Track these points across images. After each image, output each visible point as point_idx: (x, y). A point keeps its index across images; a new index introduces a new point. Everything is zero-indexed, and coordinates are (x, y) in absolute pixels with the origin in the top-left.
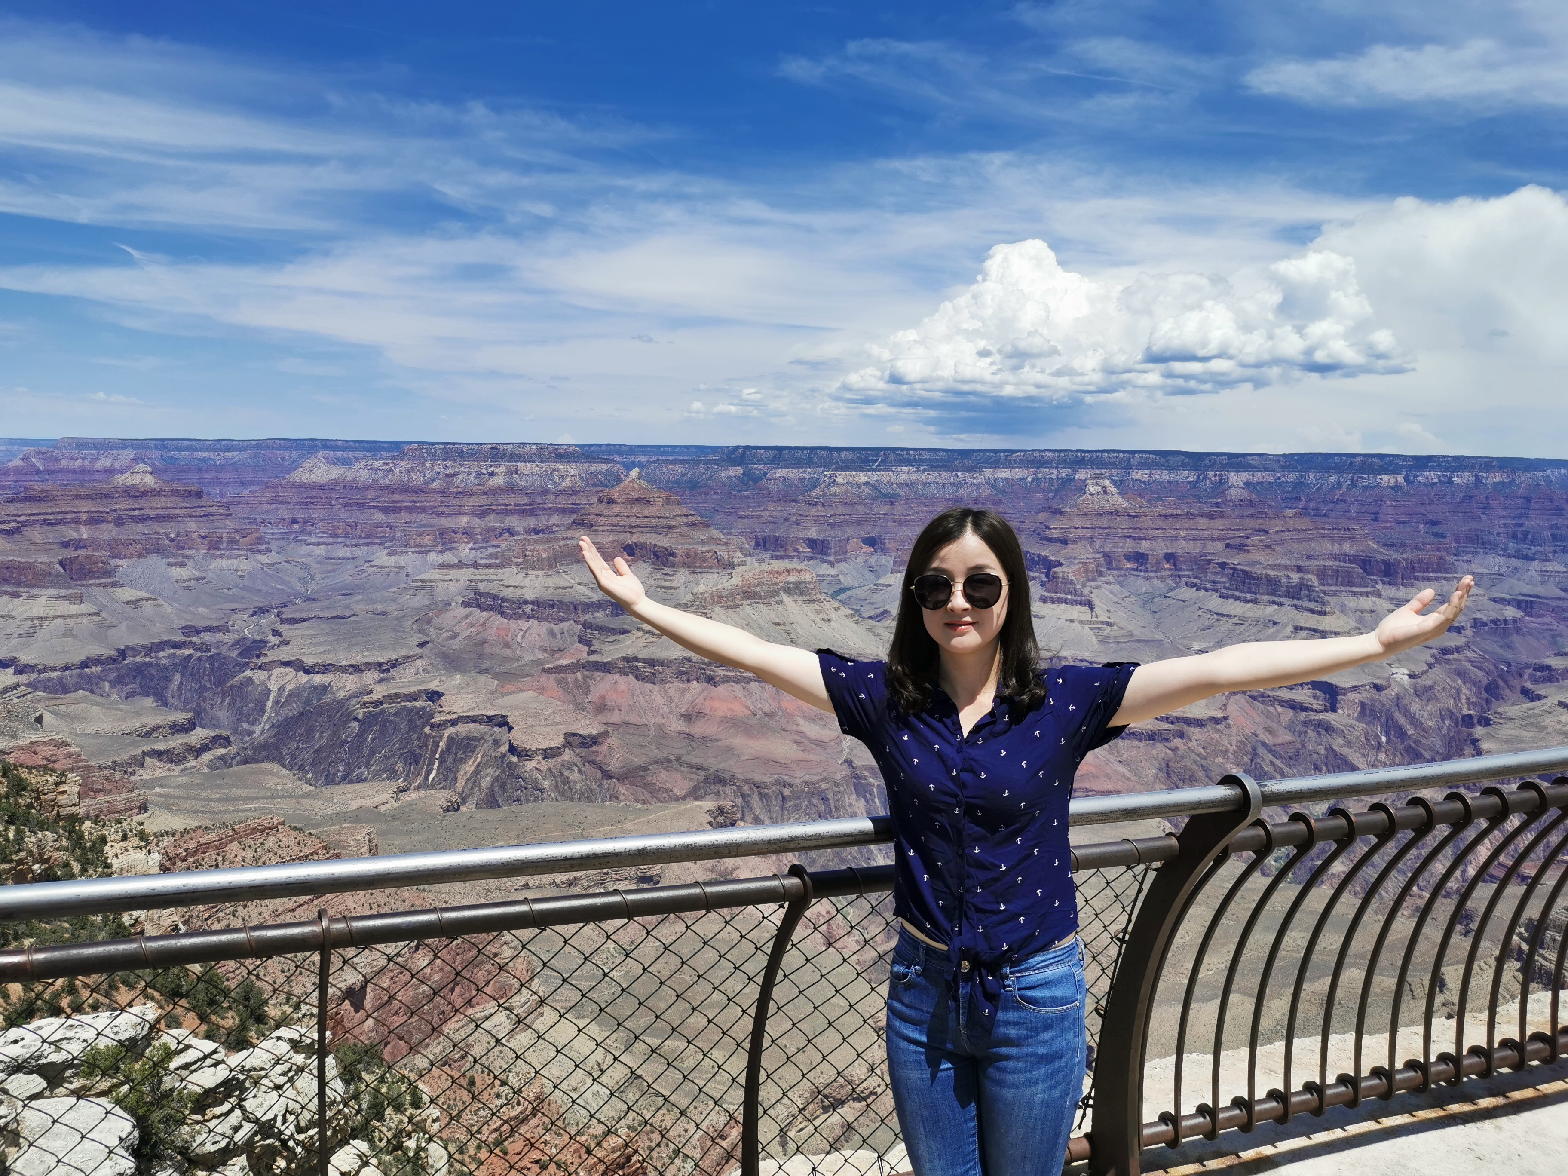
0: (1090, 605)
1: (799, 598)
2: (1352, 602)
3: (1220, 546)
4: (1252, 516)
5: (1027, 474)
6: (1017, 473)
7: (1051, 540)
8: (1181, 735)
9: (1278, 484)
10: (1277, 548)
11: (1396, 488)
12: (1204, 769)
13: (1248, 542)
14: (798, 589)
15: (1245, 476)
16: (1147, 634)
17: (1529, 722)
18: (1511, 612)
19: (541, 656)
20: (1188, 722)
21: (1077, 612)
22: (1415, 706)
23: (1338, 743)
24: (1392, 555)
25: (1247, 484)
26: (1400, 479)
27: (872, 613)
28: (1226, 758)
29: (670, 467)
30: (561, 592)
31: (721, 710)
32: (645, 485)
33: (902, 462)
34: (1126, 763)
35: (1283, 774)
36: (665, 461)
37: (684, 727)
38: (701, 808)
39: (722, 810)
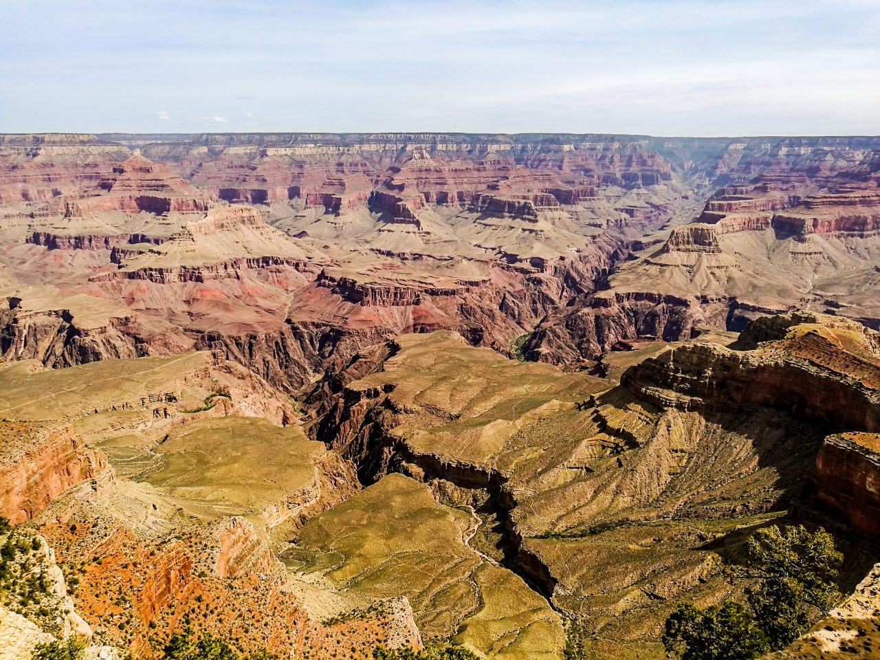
0: (418, 223)
1: (251, 226)
2: (549, 214)
3: (485, 186)
4: (499, 169)
5: (380, 148)
6: (373, 147)
7: (394, 187)
8: (468, 290)
9: (513, 151)
10: (513, 187)
11: (570, 152)
12: (481, 308)
13: (499, 184)
14: (251, 220)
15: (495, 147)
16: (448, 238)
17: (631, 270)
18: (624, 215)
19: (88, 271)
20: (471, 283)
21: (412, 227)
22: (580, 266)
23: (544, 288)
24: (569, 188)
25: (497, 151)
26: (572, 146)
27: (296, 233)
28: (491, 301)
29: (160, 147)
30: (96, 230)
31: (209, 296)
32: (144, 159)
33: (306, 142)
34: (441, 308)
35: (518, 306)
36: (156, 144)
37: (186, 308)
38: (201, 354)
39: (214, 355)
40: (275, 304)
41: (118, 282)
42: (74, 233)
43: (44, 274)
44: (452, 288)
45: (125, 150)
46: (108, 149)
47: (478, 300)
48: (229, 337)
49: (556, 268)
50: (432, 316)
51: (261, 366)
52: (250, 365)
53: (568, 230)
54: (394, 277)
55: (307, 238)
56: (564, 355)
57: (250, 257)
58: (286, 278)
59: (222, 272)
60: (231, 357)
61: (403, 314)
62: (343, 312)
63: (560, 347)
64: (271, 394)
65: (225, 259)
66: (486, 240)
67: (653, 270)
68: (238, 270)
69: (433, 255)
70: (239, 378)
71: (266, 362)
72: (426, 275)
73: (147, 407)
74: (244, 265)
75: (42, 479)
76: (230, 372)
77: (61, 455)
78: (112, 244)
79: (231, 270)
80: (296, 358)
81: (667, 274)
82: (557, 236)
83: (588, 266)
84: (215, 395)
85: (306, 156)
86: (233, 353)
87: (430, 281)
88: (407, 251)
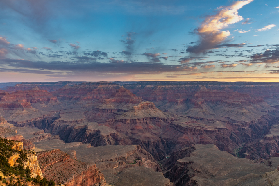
0: (202, 108)
1: (151, 108)
2: (247, 107)
6: (189, 85)
7: (195, 97)
9: (233, 87)
10: (234, 98)
15: (228, 86)
16: (212, 113)
19: (106, 119)
20: (220, 129)
21: (200, 110)
22: (259, 125)
23: (246, 132)
26: (254, 86)
27: (164, 110)
28: (227, 135)
29: (128, 85)
30: (109, 107)
31: (138, 128)
32: (124, 88)
33: (169, 84)
34: (209, 136)
35: (237, 138)
36: (128, 84)
37: (131, 131)
38: (134, 146)
39: (138, 146)
40: (157, 132)
41: (113, 123)
42: (103, 108)
43: (95, 119)
44: (213, 130)
45: (119, 86)
46: (115, 85)
47: (222, 135)
48: (143, 141)
49: (250, 125)
50: (207, 139)
51: (151, 151)
52: (148, 151)
53: (254, 113)
54: (194, 125)
55: (168, 112)
56: (254, 157)
57: (151, 117)
58: (161, 124)
59: (142, 121)
60: (143, 148)
61: (197, 137)
62: (177, 136)
63: (253, 154)
64: (154, 161)
65: (144, 117)
66: (225, 115)
68: (147, 121)
69: (207, 119)
70: (145, 155)
71: (153, 150)
72: (204, 125)
73: (117, 161)
74: (149, 119)
75: (86, 180)
76: (142, 152)
77: (92, 174)
78: (113, 111)
79: (145, 121)
80: (162, 149)
82: (250, 114)
83: (262, 125)
84: (137, 159)
85: (169, 88)
86: (143, 146)
87: (206, 127)
88: (198, 117)
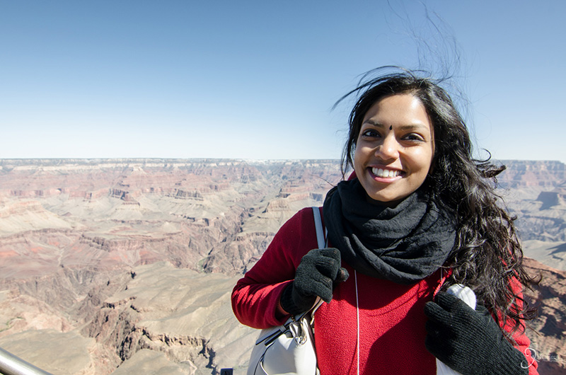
0: (139, 204)
1: (35, 212)
2: (208, 197)
3: (174, 184)
4: (181, 175)
5: (114, 166)
6: (110, 166)
7: (124, 186)
8: (171, 238)
9: (186, 167)
10: (189, 184)
11: (215, 167)
12: (179, 247)
13: (181, 182)
14: (34, 208)
16: (156, 211)
17: (252, 222)
18: (243, 196)
20: (172, 234)
21: (135, 206)
22: (227, 222)
23: (211, 234)
24: (216, 184)
25: (179, 167)
26: (215, 165)
27: (63, 213)
28: (184, 243)
31: (5, 255)
33: (67, 163)
34: (156, 249)
35: (198, 244)
39: (12, 292)
40: (52, 256)
44: (162, 237)
47: (176, 243)
48: (21, 280)
49: (215, 223)
50: (152, 254)
51: (43, 295)
52: (36, 296)
54: (127, 234)
59: (15, 239)
60: (22, 292)
61: (134, 254)
62: (97, 257)
64: (54, 313)
65: (18, 231)
66: (177, 211)
67: (262, 221)
68: (26, 238)
70: (30, 305)
71: (47, 293)
74: (31, 234)
76: (24, 302)
79: (21, 238)
81: (269, 223)
82: (214, 207)
83: (230, 221)
84: (13, 319)
85: (69, 171)
87: (149, 235)
88: (133, 219)
